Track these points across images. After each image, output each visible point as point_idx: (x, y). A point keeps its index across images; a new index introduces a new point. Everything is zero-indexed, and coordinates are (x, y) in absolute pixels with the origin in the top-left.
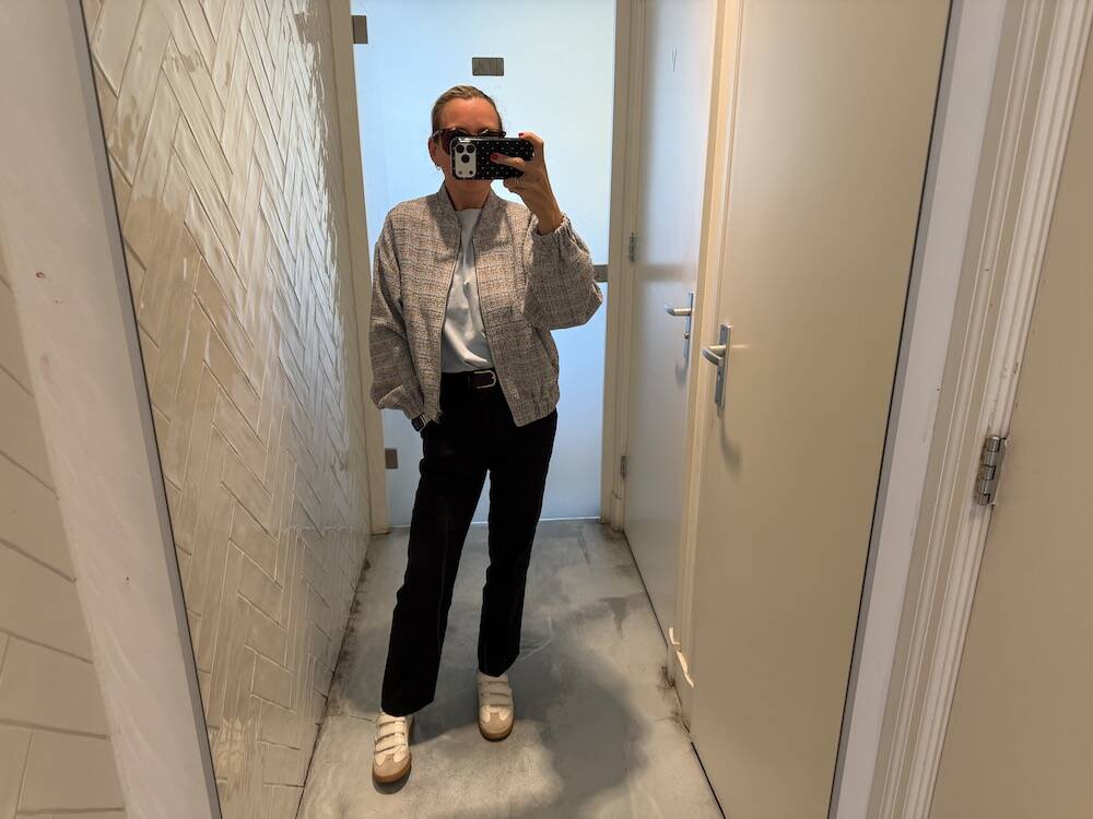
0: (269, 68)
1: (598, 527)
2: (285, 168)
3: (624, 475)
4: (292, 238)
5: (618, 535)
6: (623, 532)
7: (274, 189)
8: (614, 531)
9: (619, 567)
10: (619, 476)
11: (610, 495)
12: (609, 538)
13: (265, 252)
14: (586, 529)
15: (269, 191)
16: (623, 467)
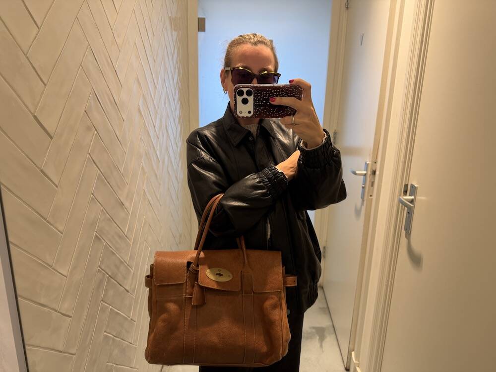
3: (324, 256)
4: (157, 124)
6: (322, 287)
16: (324, 253)
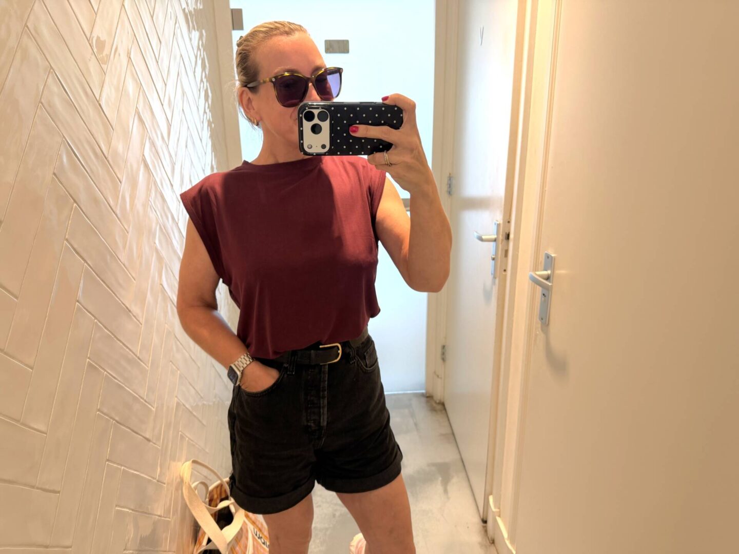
0: (154, 41)
1: (424, 400)
2: (169, 126)
3: (444, 360)
5: (439, 407)
6: (443, 404)
7: (159, 143)
8: (436, 402)
9: (442, 435)
10: (440, 361)
11: (433, 374)
12: (433, 410)
13: (148, 195)
14: (415, 403)
15: (153, 144)
16: (443, 354)
